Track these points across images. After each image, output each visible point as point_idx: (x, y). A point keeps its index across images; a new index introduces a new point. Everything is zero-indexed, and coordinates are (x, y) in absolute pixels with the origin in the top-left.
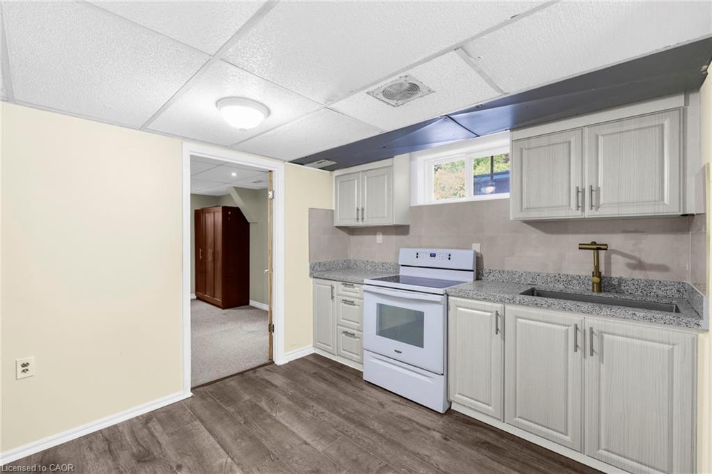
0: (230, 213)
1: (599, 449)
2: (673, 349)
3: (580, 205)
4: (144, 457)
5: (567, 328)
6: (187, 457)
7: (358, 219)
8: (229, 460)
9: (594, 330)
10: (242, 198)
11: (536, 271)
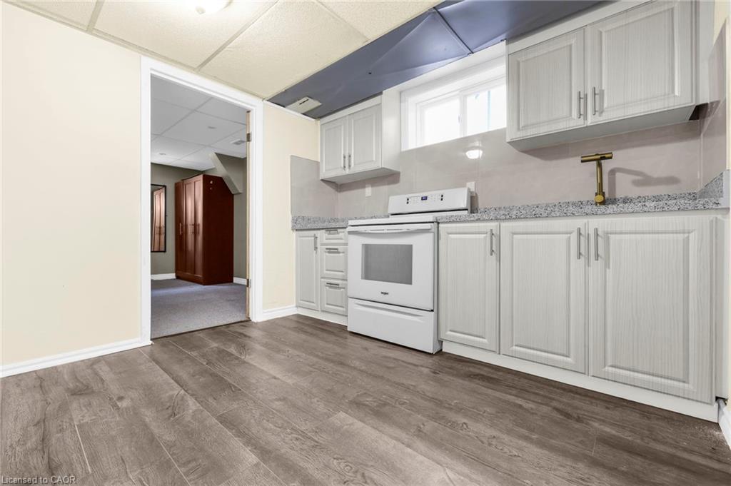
0: (211, 182)
1: (605, 367)
2: (688, 237)
3: (582, 113)
4: (80, 391)
5: (569, 235)
6: (134, 391)
7: (345, 167)
8: (183, 392)
9: (599, 233)
10: (225, 167)
11: (534, 203)
